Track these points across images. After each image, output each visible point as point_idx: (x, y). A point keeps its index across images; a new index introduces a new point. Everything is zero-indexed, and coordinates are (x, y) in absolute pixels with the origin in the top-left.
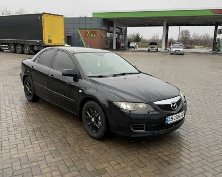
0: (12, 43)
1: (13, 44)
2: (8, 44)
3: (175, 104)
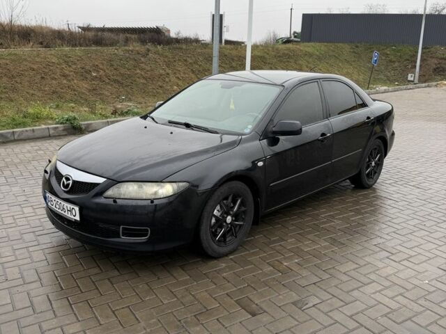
3: (71, 182)
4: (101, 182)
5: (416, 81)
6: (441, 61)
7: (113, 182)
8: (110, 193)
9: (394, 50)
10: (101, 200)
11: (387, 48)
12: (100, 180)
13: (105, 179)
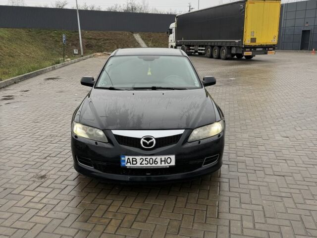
0: (209, 44)
1: (211, 46)
2: (205, 46)
3: (154, 140)
4: (182, 133)
5: (82, 54)
6: (88, 40)
7: (190, 130)
8: (191, 138)
9: (56, 33)
10: (188, 145)
11: (51, 32)
12: (181, 132)
13: (184, 130)
